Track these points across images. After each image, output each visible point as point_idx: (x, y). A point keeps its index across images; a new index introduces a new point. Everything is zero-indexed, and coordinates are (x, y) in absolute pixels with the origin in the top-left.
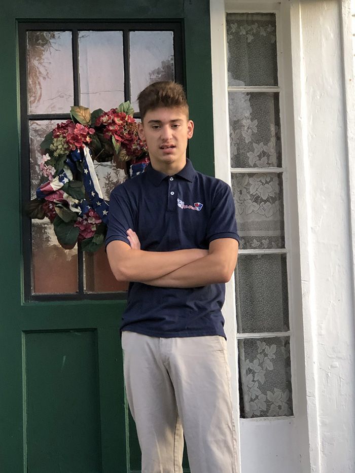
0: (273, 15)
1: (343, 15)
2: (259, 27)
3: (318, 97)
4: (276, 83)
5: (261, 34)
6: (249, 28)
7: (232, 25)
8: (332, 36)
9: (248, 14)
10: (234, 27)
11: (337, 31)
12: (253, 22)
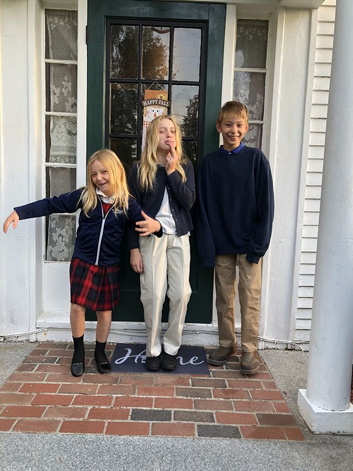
0: (267, 22)
1: (312, 21)
2: (257, 30)
3: (290, 76)
4: (264, 67)
5: (258, 34)
6: (251, 30)
7: (240, 28)
8: (304, 34)
9: (251, 20)
10: (242, 29)
11: (307, 32)
12: (254, 27)
